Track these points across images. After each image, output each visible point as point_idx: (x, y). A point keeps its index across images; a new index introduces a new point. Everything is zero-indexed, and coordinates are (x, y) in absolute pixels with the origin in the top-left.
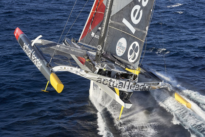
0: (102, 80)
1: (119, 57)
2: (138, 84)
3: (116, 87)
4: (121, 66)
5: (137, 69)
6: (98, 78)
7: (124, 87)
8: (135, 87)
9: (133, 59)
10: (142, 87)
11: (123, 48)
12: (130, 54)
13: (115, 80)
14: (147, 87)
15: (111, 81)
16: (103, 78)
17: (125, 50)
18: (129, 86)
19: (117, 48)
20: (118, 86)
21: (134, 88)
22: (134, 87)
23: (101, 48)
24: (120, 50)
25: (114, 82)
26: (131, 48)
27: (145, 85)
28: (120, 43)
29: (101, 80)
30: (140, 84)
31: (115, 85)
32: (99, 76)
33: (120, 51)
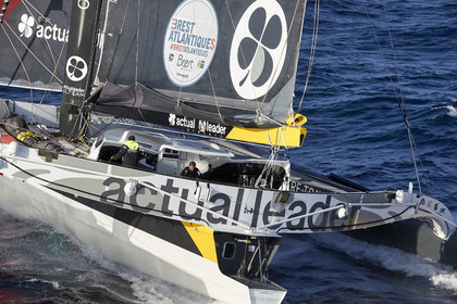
0: (128, 190)
1: (186, 89)
2: (298, 197)
3: (197, 215)
4: (203, 126)
5: (291, 120)
6: (108, 182)
7: (236, 217)
8: (288, 213)
9: (258, 83)
10: (320, 211)
11: (200, 42)
12: (244, 63)
13: (190, 184)
14: (342, 213)
15: (169, 188)
16: (131, 178)
17: (211, 53)
18: (255, 212)
19: (167, 51)
20: (205, 211)
21: (284, 220)
22: (282, 214)
23: (85, 71)
24: (186, 56)
25: (185, 192)
26: (242, 31)
27: (334, 201)
28: (180, 24)
29: (121, 192)
30: (310, 199)
31: (190, 209)
32: (110, 170)
33: (185, 63)
